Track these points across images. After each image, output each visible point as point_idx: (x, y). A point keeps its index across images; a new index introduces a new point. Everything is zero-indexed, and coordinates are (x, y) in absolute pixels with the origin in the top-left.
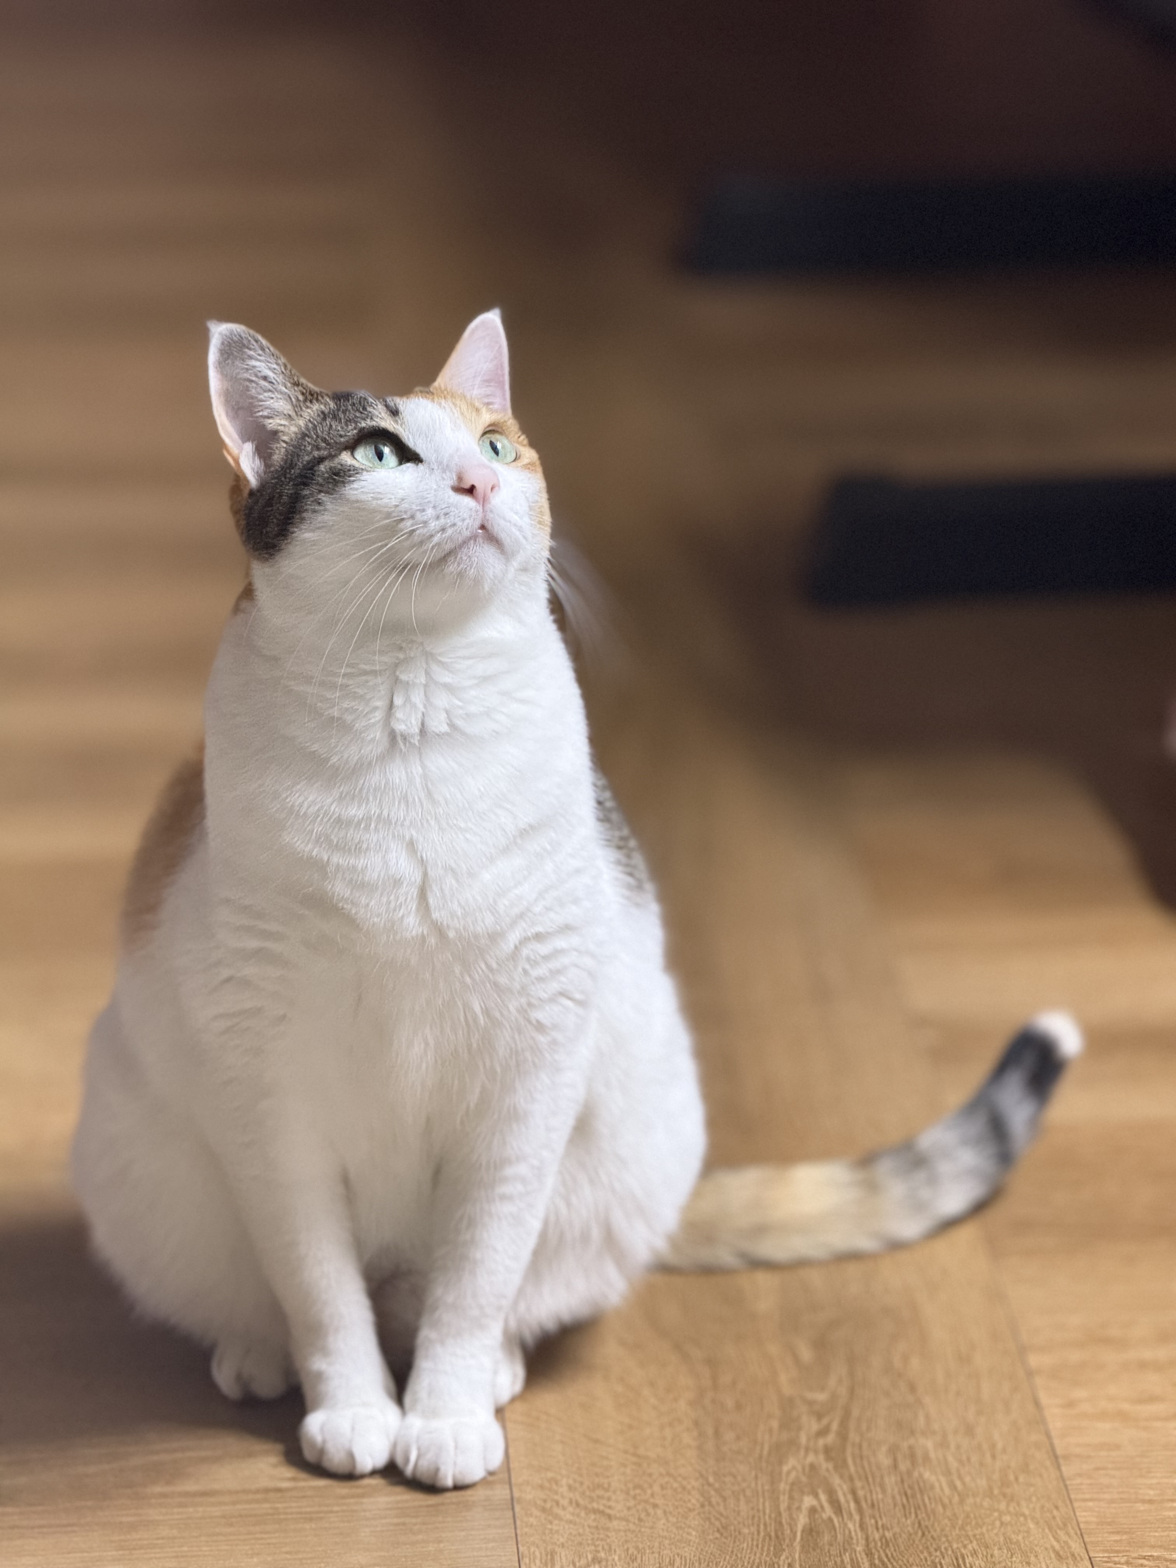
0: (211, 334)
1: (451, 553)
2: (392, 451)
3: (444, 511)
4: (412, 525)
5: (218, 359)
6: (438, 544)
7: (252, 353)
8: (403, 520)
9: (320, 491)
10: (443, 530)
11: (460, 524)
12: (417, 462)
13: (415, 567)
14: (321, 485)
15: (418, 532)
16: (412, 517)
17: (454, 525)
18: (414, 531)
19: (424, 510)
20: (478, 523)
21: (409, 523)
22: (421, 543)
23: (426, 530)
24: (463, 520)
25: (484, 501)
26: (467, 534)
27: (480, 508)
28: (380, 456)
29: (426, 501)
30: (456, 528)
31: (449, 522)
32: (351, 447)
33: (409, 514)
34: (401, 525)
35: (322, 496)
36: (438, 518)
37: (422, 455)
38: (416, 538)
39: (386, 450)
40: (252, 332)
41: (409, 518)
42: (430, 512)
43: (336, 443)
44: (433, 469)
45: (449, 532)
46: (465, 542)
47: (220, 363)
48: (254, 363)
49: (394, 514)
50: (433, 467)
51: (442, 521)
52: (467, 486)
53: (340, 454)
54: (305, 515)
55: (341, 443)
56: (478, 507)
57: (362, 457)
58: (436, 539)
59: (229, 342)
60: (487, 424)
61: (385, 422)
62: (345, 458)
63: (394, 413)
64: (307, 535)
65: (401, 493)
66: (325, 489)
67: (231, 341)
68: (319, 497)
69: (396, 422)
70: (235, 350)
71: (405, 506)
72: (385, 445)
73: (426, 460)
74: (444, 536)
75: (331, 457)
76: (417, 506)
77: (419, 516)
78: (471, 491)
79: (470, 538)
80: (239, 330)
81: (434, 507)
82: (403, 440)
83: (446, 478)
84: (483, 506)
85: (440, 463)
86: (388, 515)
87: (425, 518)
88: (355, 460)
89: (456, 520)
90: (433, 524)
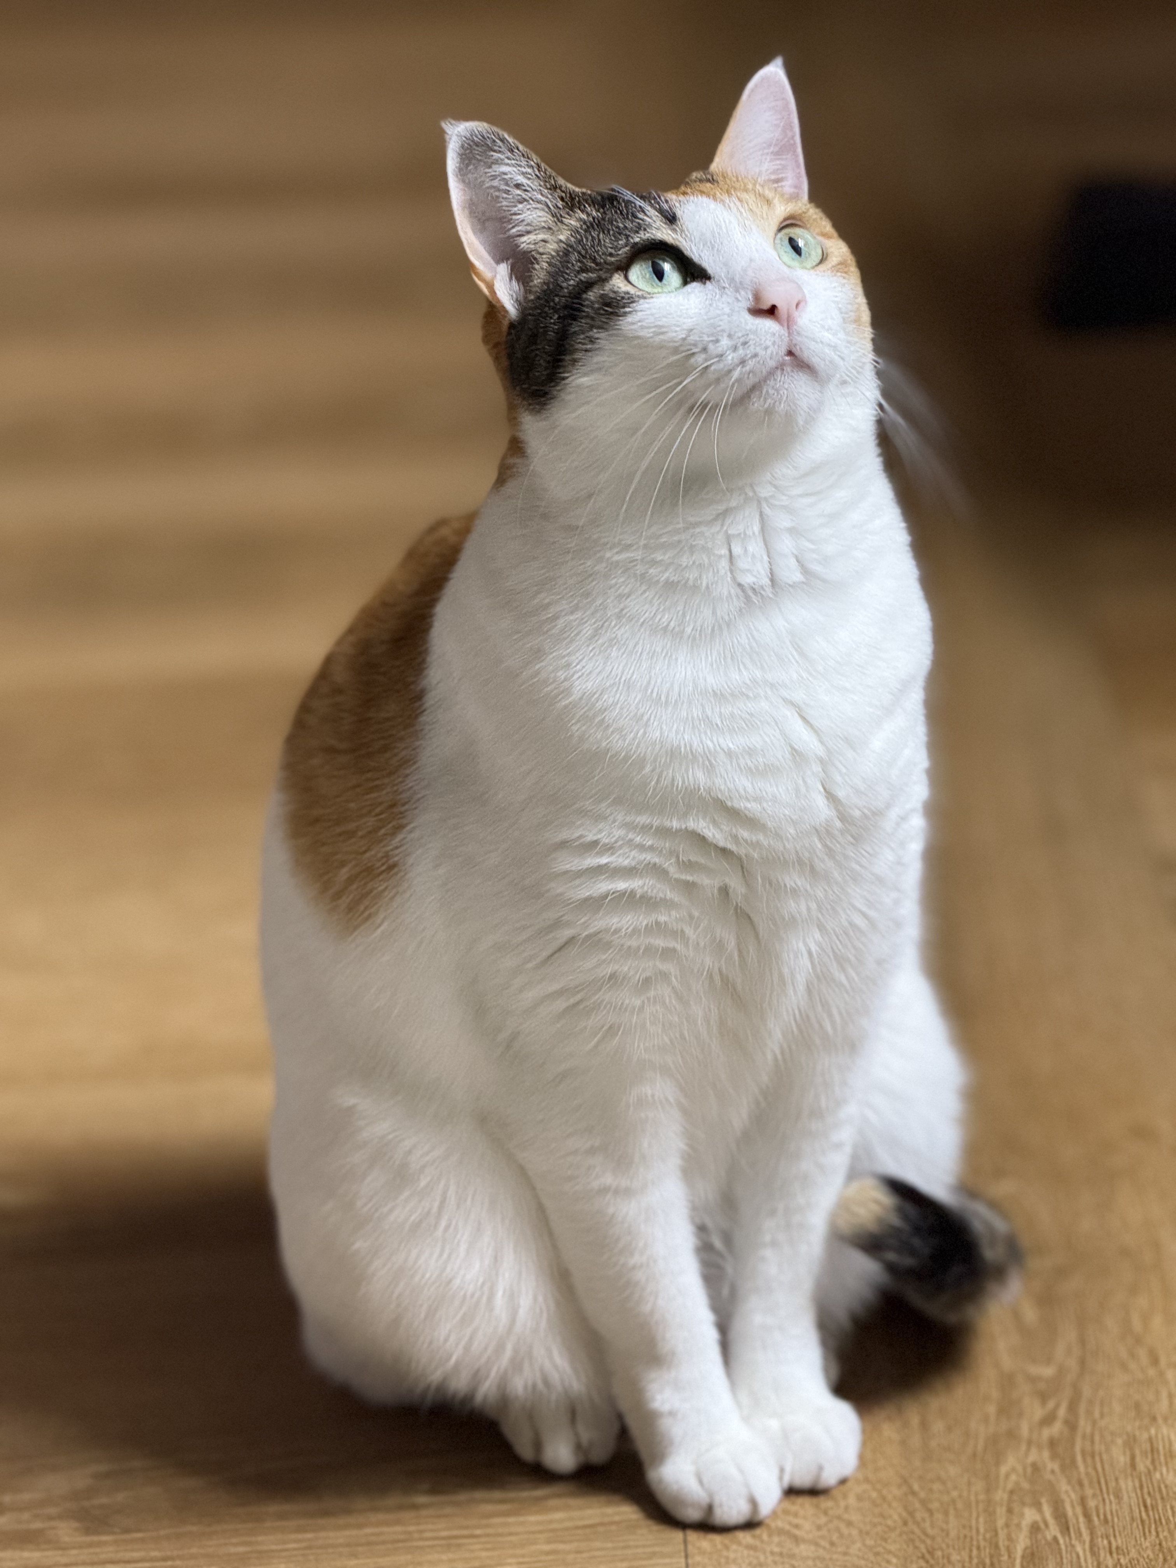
0: (447, 137)
1: (757, 387)
2: (673, 267)
3: (742, 340)
4: (706, 360)
5: (458, 165)
6: (739, 380)
7: (496, 155)
8: (693, 354)
9: (592, 327)
10: (743, 362)
11: (762, 353)
12: (704, 280)
13: (715, 407)
14: (593, 319)
15: (712, 368)
16: (705, 350)
17: (755, 355)
18: (707, 367)
19: (717, 341)
20: (783, 350)
21: (700, 358)
22: (718, 381)
23: (721, 365)
24: (766, 348)
25: (789, 323)
26: (772, 363)
27: (784, 332)
28: (659, 275)
29: (719, 329)
30: (758, 359)
31: (750, 351)
32: (624, 267)
33: (700, 346)
34: (692, 360)
35: (595, 333)
36: (735, 348)
37: (710, 271)
38: (711, 376)
39: (667, 267)
40: (497, 130)
41: (700, 352)
42: (725, 342)
43: (605, 262)
44: (724, 288)
45: (751, 364)
46: (770, 374)
47: (460, 170)
48: (502, 168)
49: (682, 349)
50: (724, 285)
51: (741, 352)
52: (767, 306)
53: (611, 277)
54: (577, 356)
55: (612, 263)
57: (638, 277)
58: (736, 374)
59: (470, 145)
60: (781, 219)
61: (662, 232)
62: (618, 282)
63: (671, 219)
64: (584, 380)
65: (688, 324)
66: (596, 323)
67: (471, 143)
68: (592, 333)
69: (674, 230)
70: (477, 153)
71: (695, 337)
72: (664, 260)
73: (714, 278)
74: (744, 370)
75: (603, 281)
76: (708, 337)
77: (711, 347)
78: (771, 311)
79: (776, 368)
80: (480, 129)
81: (730, 336)
82: (685, 252)
83: (740, 298)
84: (788, 328)
85: (732, 279)
86: (676, 351)
87: (719, 350)
88: (630, 284)
89: (758, 349)
90: (730, 358)
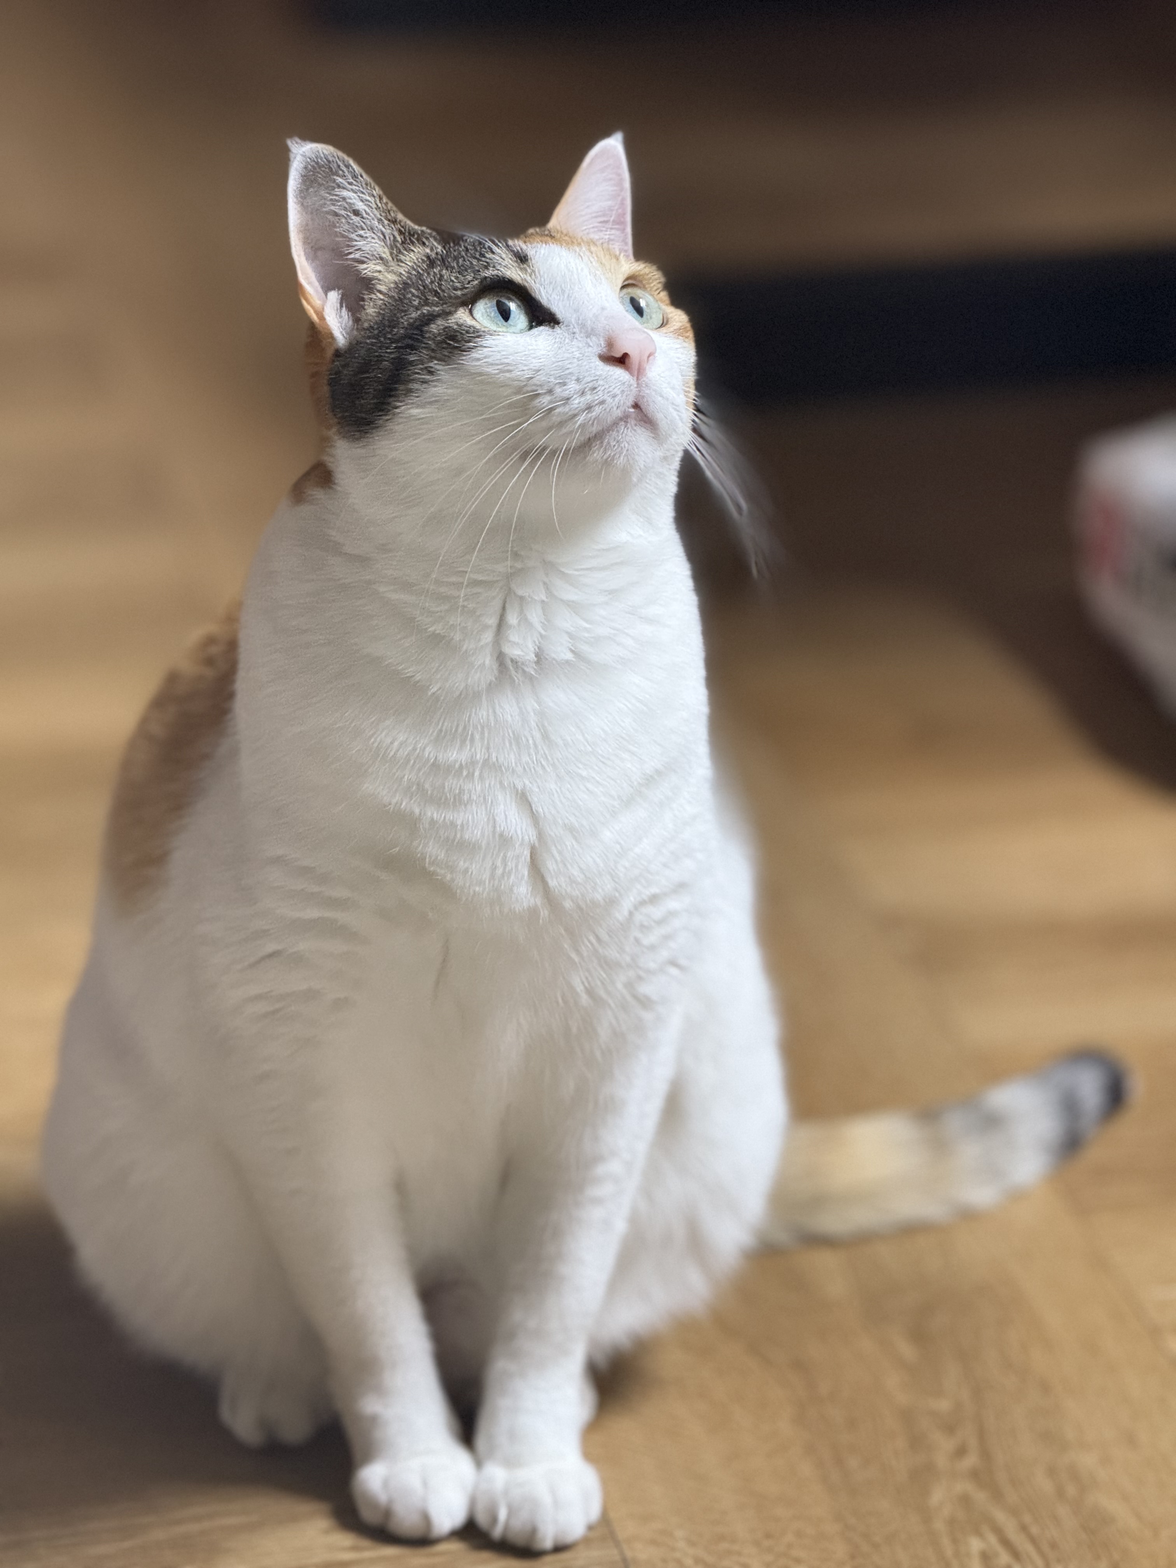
0: (291, 156)
1: (599, 436)
2: (520, 309)
3: (590, 385)
4: (551, 402)
5: (299, 186)
6: (583, 426)
7: (339, 180)
8: (538, 395)
9: (432, 358)
10: (589, 408)
11: (609, 400)
12: (552, 324)
13: (554, 453)
14: (433, 351)
15: (557, 410)
16: (550, 392)
17: (603, 402)
18: (551, 410)
19: (564, 384)
20: (630, 401)
21: (545, 400)
22: (561, 424)
23: (567, 409)
24: (614, 396)
25: (638, 374)
26: (618, 413)
27: (633, 382)
28: (505, 315)
29: (567, 372)
30: (605, 406)
31: (597, 398)
32: (469, 302)
33: (546, 388)
34: (536, 402)
35: (435, 364)
36: (583, 393)
37: (559, 315)
38: (555, 418)
39: (513, 306)
40: (340, 154)
41: (545, 394)
42: (573, 386)
43: (450, 297)
44: (574, 333)
45: (597, 410)
46: (615, 424)
47: (301, 191)
48: (345, 193)
49: (525, 389)
50: (575, 330)
51: (588, 397)
52: (618, 355)
53: (456, 311)
55: (457, 297)
56: (632, 382)
57: (483, 316)
58: (581, 419)
59: (313, 166)
60: (621, 280)
61: (511, 271)
62: (462, 316)
63: (522, 259)
65: (535, 364)
66: (439, 355)
67: (315, 165)
68: (431, 364)
69: (524, 270)
70: (320, 176)
71: (541, 378)
72: (510, 299)
73: (563, 322)
74: (590, 415)
75: (447, 314)
76: (556, 378)
77: (558, 390)
78: (622, 361)
79: (621, 419)
80: (325, 152)
81: (578, 380)
82: (533, 295)
83: (591, 344)
84: (638, 379)
85: (583, 326)
86: (519, 390)
87: (566, 394)
88: (474, 320)
89: (605, 397)
90: (577, 402)
